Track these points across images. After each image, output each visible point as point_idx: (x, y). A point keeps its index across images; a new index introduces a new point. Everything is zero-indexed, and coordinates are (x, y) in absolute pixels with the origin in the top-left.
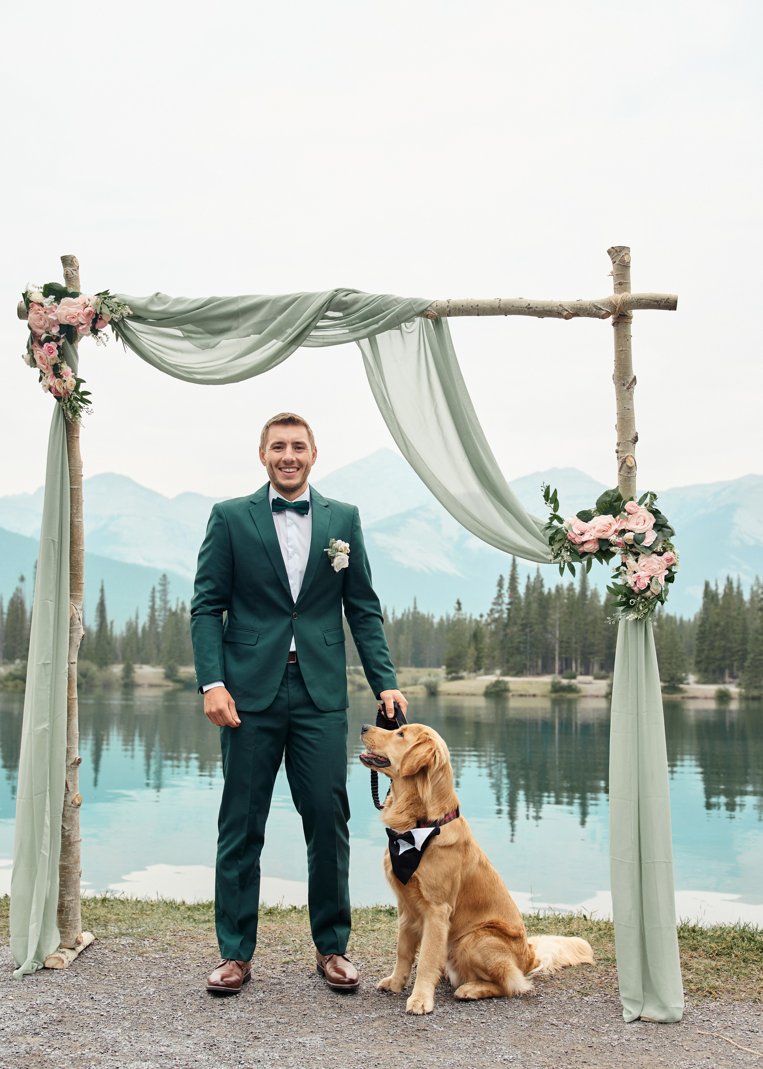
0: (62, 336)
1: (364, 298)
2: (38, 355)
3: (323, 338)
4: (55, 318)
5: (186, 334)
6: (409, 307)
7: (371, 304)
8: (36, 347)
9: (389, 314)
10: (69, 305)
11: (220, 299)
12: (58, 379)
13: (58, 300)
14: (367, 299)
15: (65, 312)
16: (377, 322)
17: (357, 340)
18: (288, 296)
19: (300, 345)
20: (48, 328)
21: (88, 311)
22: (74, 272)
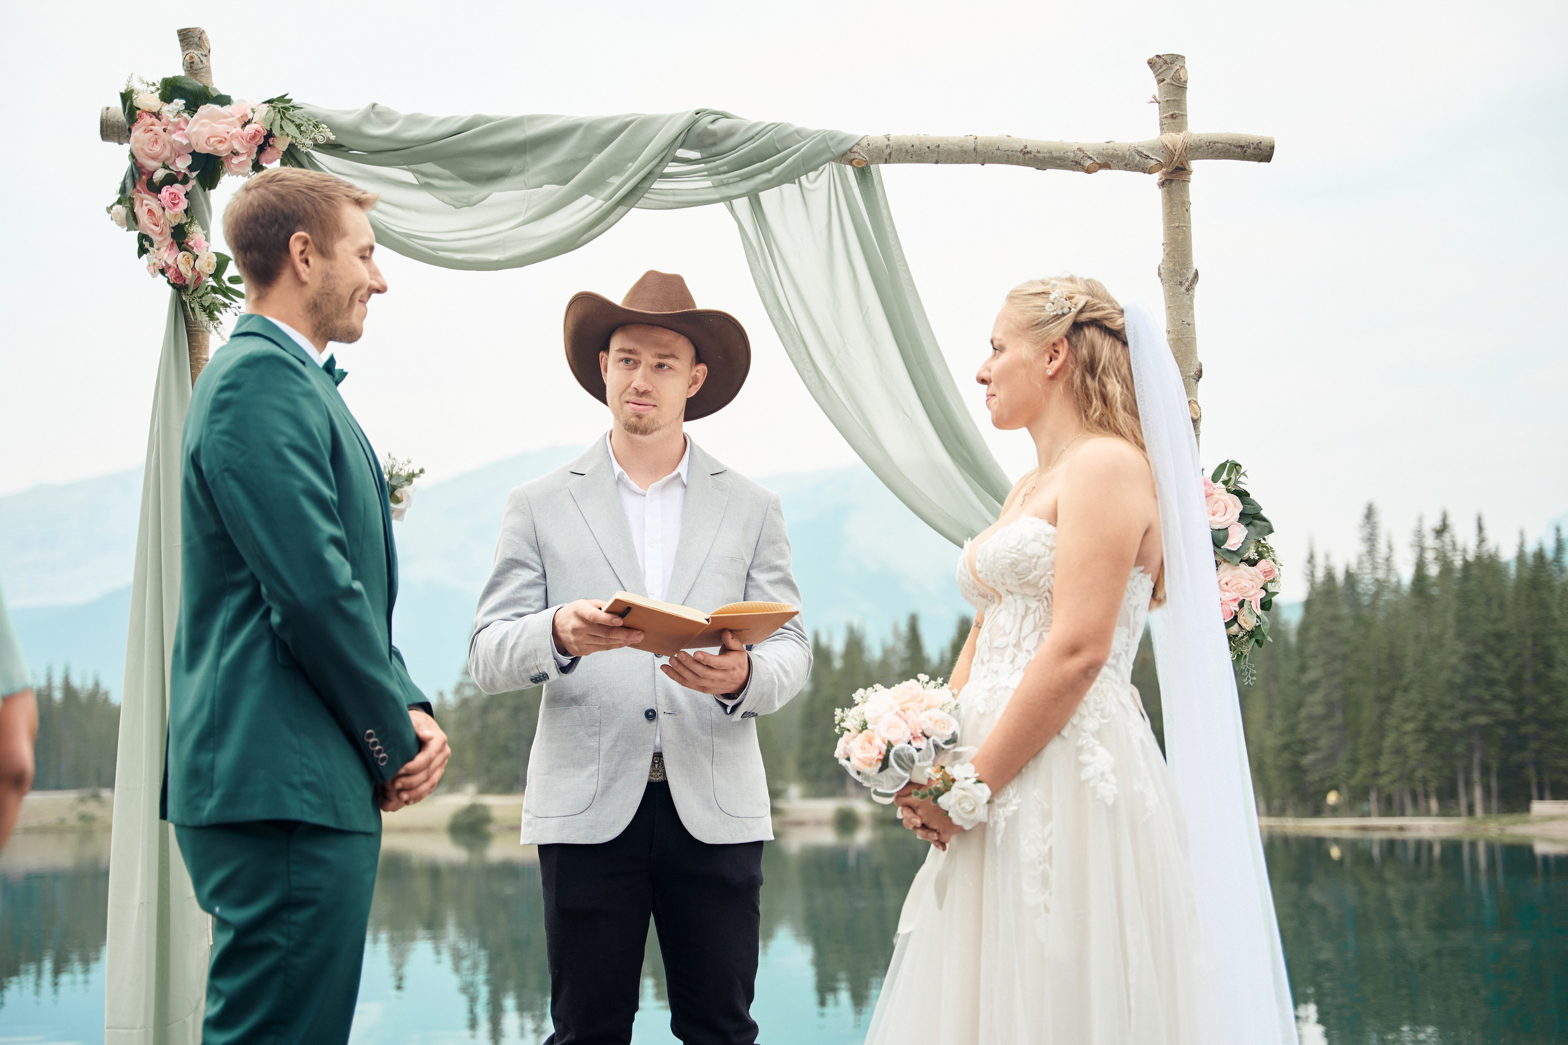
0: (195, 174)
1: (745, 128)
2: (146, 209)
3: (674, 195)
4: (185, 142)
5: (424, 180)
6: (822, 146)
7: (756, 137)
8: (140, 192)
9: (789, 156)
10: (214, 118)
11: (490, 120)
12: (184, 253)
13: (192, 107)
14: (749, 129)
15: (206, 131)
16: (768, 169)
17: (728, 199)
18: (611, 119)
19: (633, 206)
20: (168, 159)
21: (253, 131)
22: (203, 59)
